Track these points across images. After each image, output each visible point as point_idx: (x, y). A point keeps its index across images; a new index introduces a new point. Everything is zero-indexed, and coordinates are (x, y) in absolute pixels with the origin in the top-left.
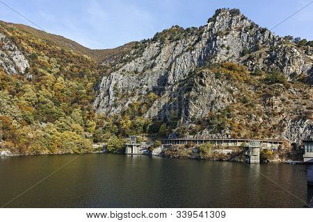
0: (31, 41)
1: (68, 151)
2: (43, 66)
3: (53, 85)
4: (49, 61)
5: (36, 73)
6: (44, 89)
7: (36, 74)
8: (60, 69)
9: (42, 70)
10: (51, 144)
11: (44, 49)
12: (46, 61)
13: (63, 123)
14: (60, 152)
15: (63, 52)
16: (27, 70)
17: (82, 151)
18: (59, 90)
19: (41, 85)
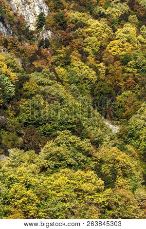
3: (102, 48)
5: (61, 24)
6: (76, 62)
18: (116, 58)
19: (69, 53)
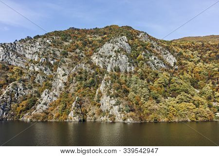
0: (181, 45)
1: (185, 119)
2: (187, 58)
4: (192, 54)
7: (181, 64)
8: (201, 57)
9: (184, 61)
10: (168, 114)
11: (190, 47)
12: (190, 54)
13: (183, 97)
14: (177, 120)
15: (203, 45)
16: (175, 64)
17: (200, 119)
